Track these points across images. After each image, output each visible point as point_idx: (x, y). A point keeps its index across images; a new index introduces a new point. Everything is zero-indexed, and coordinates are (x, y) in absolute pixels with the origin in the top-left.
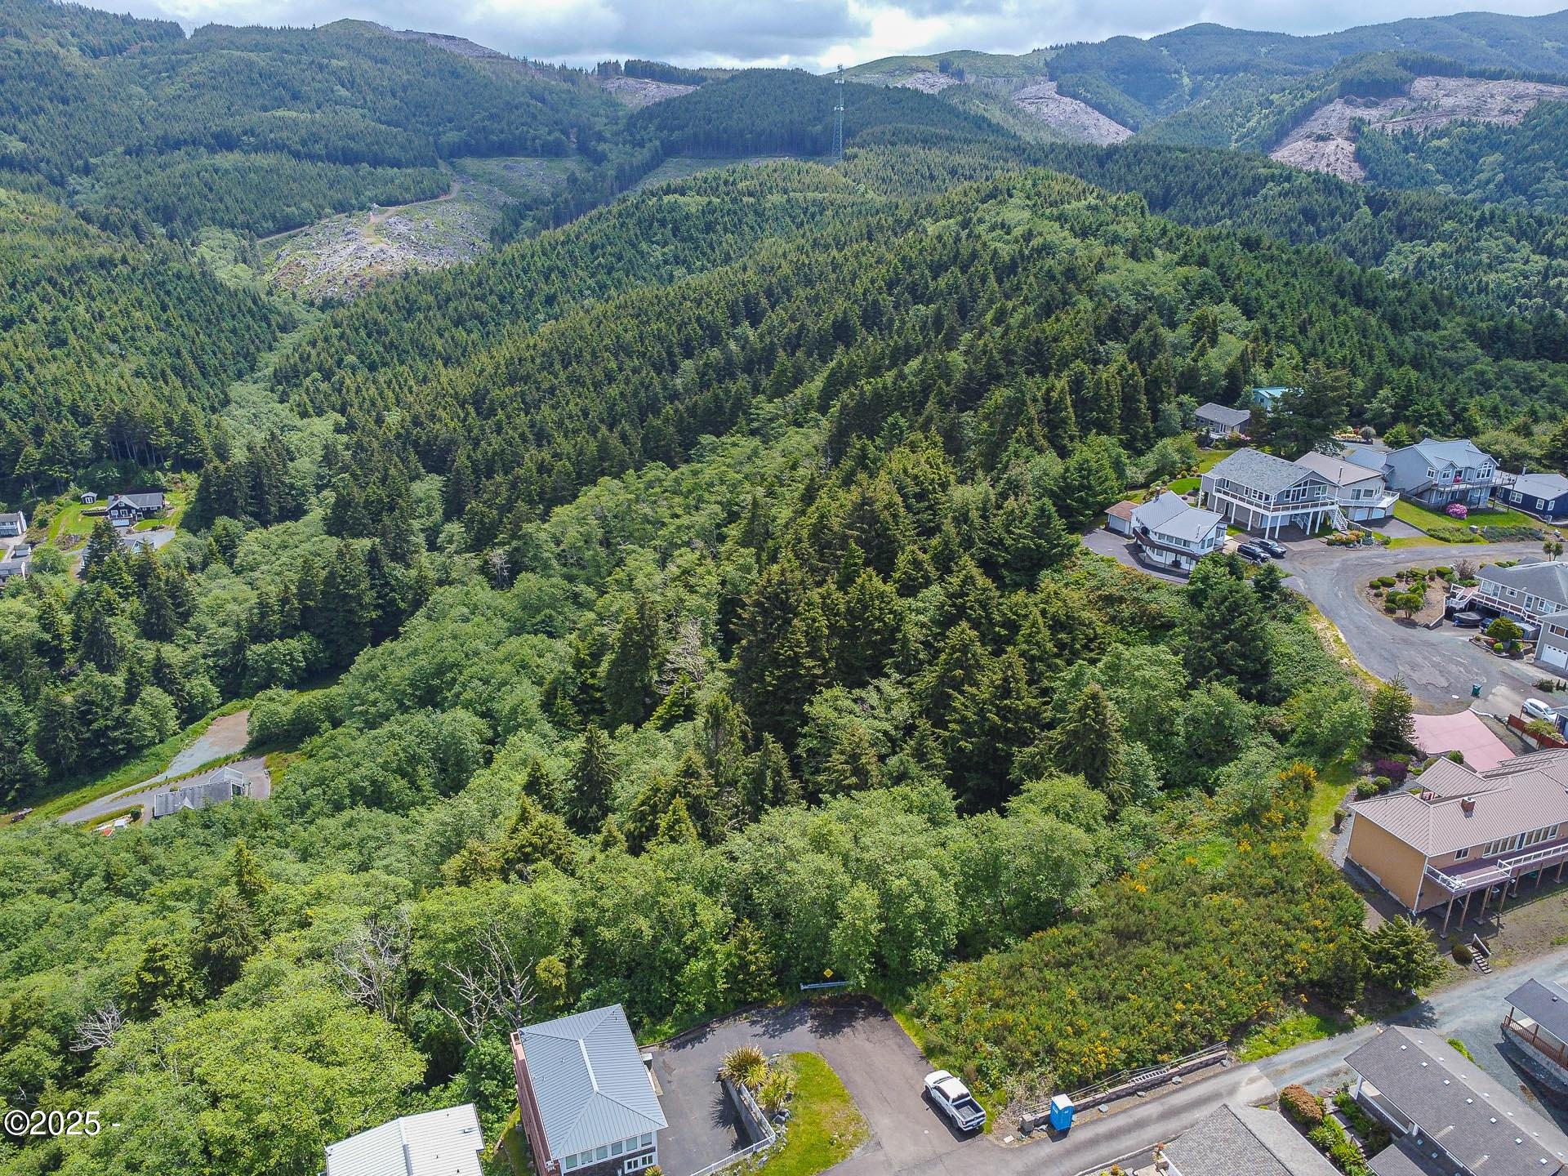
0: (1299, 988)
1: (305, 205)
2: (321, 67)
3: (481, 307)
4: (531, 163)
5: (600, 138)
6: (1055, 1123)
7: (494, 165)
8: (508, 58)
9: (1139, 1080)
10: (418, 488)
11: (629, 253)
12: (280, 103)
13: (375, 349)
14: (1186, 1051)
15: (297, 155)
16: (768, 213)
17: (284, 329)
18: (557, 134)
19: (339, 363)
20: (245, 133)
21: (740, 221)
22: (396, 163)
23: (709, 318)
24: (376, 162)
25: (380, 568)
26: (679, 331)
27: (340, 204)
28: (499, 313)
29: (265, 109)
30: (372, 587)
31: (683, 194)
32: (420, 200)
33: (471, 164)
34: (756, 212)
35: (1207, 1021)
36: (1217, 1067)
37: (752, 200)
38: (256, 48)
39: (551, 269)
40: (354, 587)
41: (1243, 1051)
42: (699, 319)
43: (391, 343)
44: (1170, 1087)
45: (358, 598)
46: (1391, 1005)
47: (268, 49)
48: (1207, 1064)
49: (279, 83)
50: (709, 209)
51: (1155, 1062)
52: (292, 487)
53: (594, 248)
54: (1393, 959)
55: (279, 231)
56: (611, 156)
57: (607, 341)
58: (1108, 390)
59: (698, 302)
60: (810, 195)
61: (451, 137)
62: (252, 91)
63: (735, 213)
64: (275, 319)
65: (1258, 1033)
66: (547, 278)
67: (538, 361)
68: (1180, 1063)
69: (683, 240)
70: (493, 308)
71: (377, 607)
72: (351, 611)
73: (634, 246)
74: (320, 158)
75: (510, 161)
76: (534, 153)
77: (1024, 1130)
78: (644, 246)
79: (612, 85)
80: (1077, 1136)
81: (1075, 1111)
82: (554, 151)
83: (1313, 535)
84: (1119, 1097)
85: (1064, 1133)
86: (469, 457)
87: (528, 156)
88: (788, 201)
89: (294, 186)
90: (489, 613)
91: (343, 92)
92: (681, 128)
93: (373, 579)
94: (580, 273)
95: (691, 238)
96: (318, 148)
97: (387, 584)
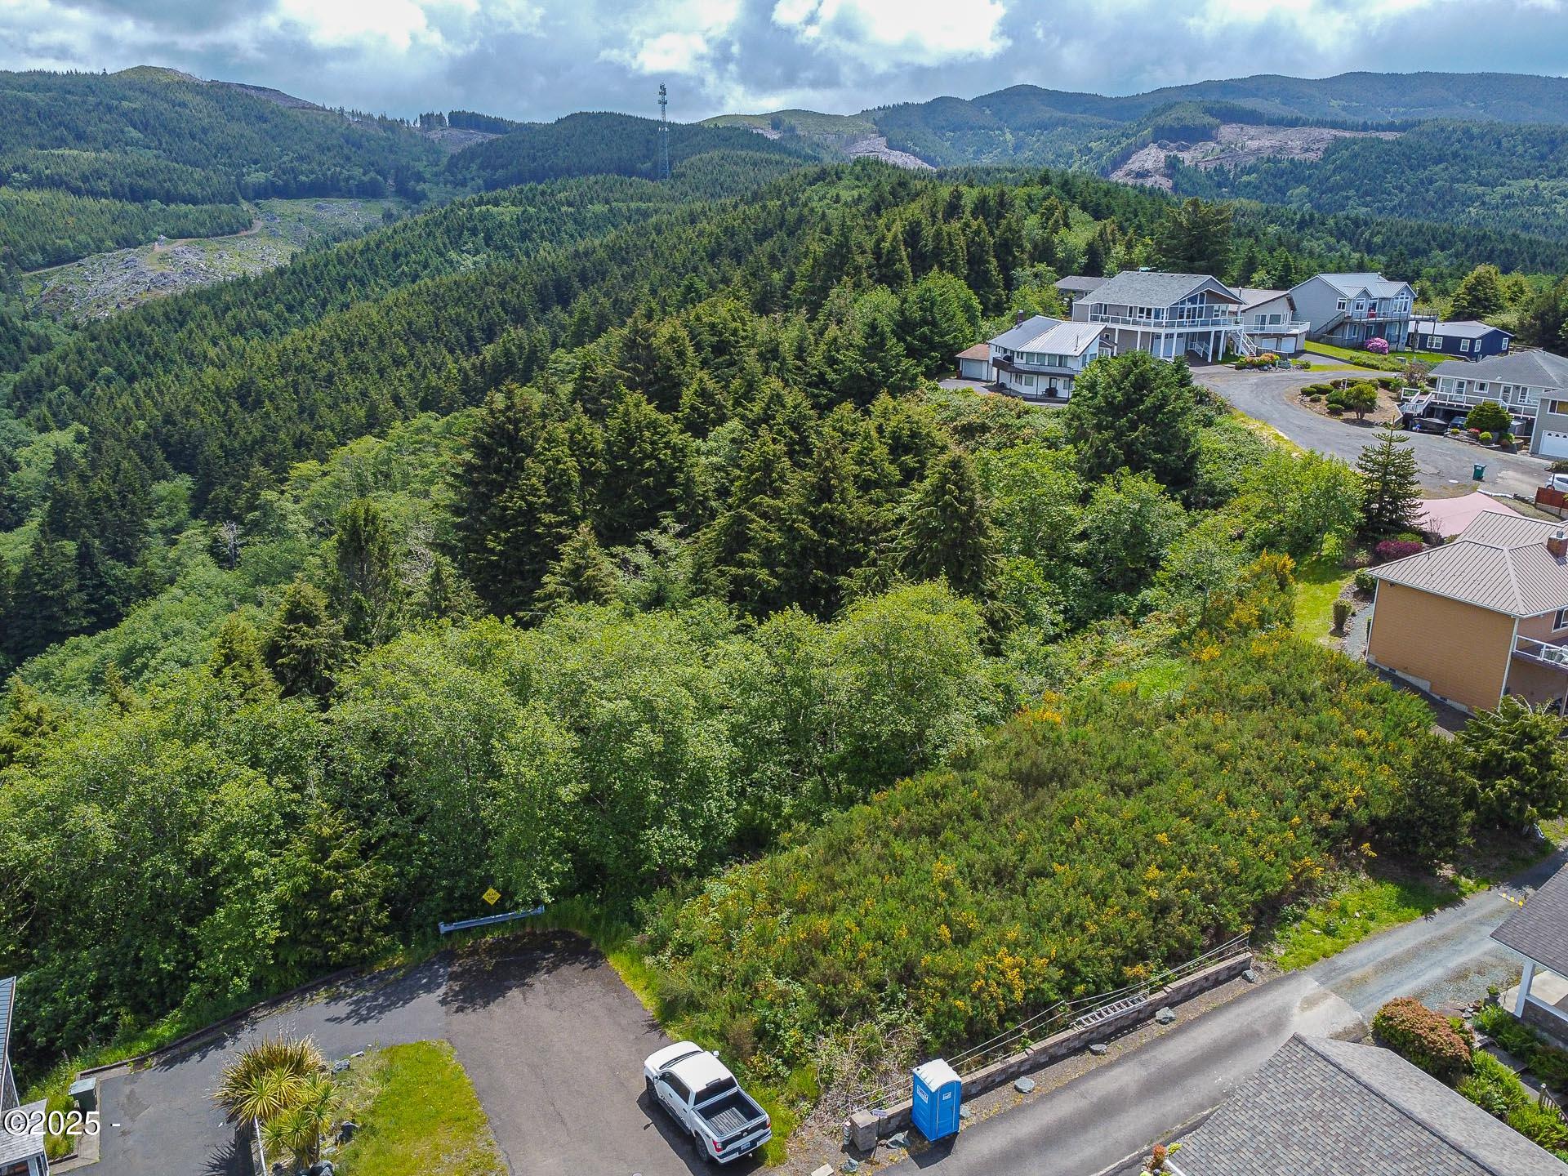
0: (1357, 834)
1: (82, 237)
2: (109, 109)
3: (263, 315)
4: (345, 204)
5: (420, 178)
6: (923, 1124)
7: (304, 207)
8: (323, 109)
9: (1091, 1021)
10: (161, 488)
11: (436, 261)
12: (61, 142)
13: (135, 360)
14: (1176, 958)
15: (77, 192)
16: (588, 222)
17: (36, 350)
18: (372, 174)
19: (93, 375)
20: (16, 169)
21: (559, 230)
22: (192, 200)
23: (515, 300)
24: (168, 199)
25: (93, 566)
26: (480, 315)
27: (125, 239)
28: (286, 322)
29: (42, 147)
30: (81, 588)
31: (497, 205)
32: (217, 235)
33: (280, 206)
34: (575, 221)
35: (1207, 899)
36: (1237, 986)
37: (571, 210)
38: (35, 88)
39: (347, 278)
40: (55, 587)
41: (1278, 952)
42: (503, 303)
43: (156, 354)
44: (1153, 1029)
45: (62, 600)
46: (1511, 857)
47: (49, 90)
48: (1216, 981)
49: (61, 124)
50: (526, 218)
51: (1120, 983)
52: (12, 499)
53: (396, 256)
54: (1515, 768)
55: (50, 264)
56: (431, 196)
57: (397, 327)
58: (950, 243)
59: (502, 287)
60: (633, 205)
61: (257, 177)
62: (28, 130)
63: (553, 222)
64: (25, 341)
65: (1298, 918)
66: (343, 287)
67: (315, 350)
68: (1166, 981)
69: (497, 248)
70: (279, 316)
71: (89, 613)
72: (52, 618)
73: (441, 255)
74: (104, 195)
75: (321, 202)
76: (348, 194)
77: (857, 1147)
78: (453, 255)
79: (435, 135)
80: (972, 1150)
81: (966, 1094)
82: (368, 192)
83: (1215, 362)
84: (1054, 1059)
85: (945, 1145)
86: (222, 446)
87: (343, 197)
88: (611, 210)
89: (71, 220)
90: (209, 592)
91: (135, 134)
92: (503, 166)
93: (83, 578)
94: (381, 281)
95: (505, 246)
96: (103, 185)
97: (102, 584)
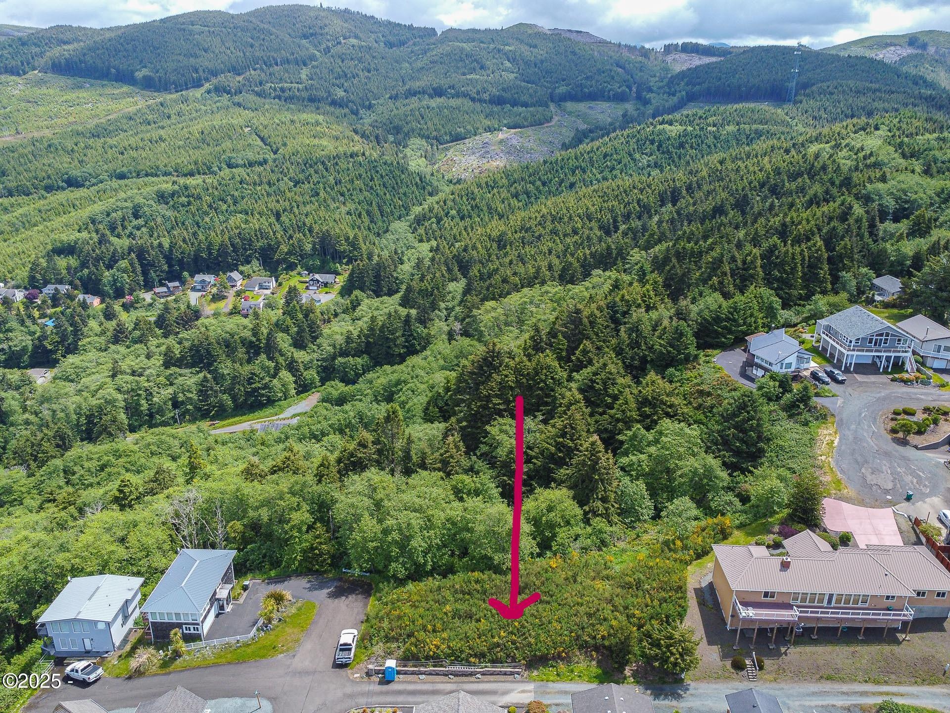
1: (469, 127)
2: (499, 51)
4: (605, 105)
5: (650, 90)
6: (387, 675)
7: (582, 107)
8: (610, 43)
9: (452, 668)
10: (452, 286)
12: (473, 70)
14: (494, 661)
15: (473, 100)
17: (431, 194)
18: (624, 88)
19: (447, 215)
20: (450, 88)
21: (702, 142)
22: (525, 105)
23: (646, 200)
24: (514, 104)
25: (409, 326)
27: (489, 128)
29: (464, 74)
30: (403, 335)
32: (532, 126)
33: (569, 105)
35: (517, 649)
36: (511, 678)
38: (468, 40)
40: (392, 334)
41: (535, 673)
44: (473, 679)
45: (395, 340)
46: (660, 678)
47: (473, 41)
48: (505, 674)
49: (475, 60)
50: (685, 134)
51: (467, 660)
52: (397, 278)
55: (452, 141)
56: (653, 101)
59: (641, 191)
61: (562, 89)
62: (460, 64)
63: (700, 137)
64: (429, 188)
65: (552, 666)
68: (486, 667)
69: (663, 153)
71: (404, 347)
72: (389, 347)
73: (630, 155)
74: (485, 102)
75: (592, 104)
76: (609, 99)
77: (369, 674)
79: (669, 58)
80: (393, 687)
81: (399, 673)
82: (620, 98)
83: (885, 372)
84: (437, 674)
85: (388, 682)
87: (605, 101)
89: (466, 117)
91: (508, 64)
92: (699, 84)
93: (405, 331)
94: (594, 170)
95: (668, 151)
96: (486, 96)
97: (412, 335)
